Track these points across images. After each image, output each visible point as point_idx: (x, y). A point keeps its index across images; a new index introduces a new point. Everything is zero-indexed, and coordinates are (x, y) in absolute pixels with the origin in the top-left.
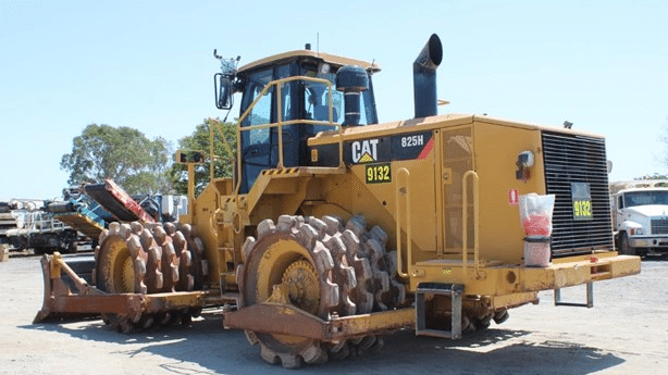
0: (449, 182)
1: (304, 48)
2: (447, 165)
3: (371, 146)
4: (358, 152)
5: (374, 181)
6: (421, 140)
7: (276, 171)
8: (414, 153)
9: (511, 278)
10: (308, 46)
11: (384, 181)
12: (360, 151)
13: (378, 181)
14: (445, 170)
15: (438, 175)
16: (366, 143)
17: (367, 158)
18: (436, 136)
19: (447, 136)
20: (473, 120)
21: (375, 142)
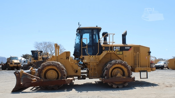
0: (135, 55)
1: (96, 27)
2: (134, 52)
3: (118, 48)
4: (115, 49)
5: (119, 54)
6: (129, 48)
7: (109, 51)
8: (128, 50)
9: (151, 69)
10: (97, 26)
11: (121, 54)
12: (116, 49)
13: (120, 54)
14: (134, 53)
15: (132, 54)
16: (117, 47)
17: (117, 50)
18: (132, 47)
19: (134, 48)
20: (140, 46)
21: (119, 47)
